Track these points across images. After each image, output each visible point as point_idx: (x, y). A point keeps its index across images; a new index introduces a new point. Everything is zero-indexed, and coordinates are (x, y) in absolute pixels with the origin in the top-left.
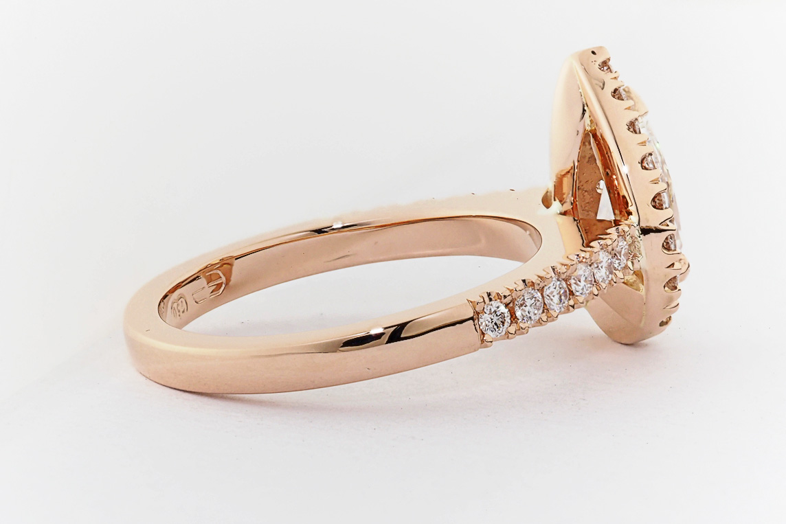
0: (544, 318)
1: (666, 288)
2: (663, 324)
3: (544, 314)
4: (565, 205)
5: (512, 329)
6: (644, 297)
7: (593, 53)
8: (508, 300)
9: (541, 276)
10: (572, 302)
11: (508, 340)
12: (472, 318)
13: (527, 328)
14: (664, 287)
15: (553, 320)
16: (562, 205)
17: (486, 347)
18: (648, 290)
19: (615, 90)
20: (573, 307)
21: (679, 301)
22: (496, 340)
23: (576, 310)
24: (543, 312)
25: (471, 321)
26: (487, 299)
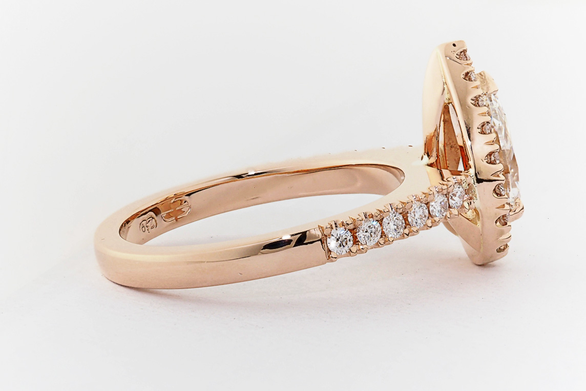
0: (382, 242)
1: (498, 223)
2: (499, 250)
3: (382, 239)
4: (431, 158)
5: (354, 249)
6: (481, 230)
7: (454, 45)
8: (351, 227)
9: (380, 210)
10: (407, 231)
11: (350, 257)
12: (320, 240)
13: (366, 249)
14: (496, 223)
15: (389, 244)
16: (429, 159)
17: (332, 261)
18: (483, 225)
19: (467, 74)
20: (408, 235)
21: (511, 233)
22: (341, 256)
23: (410, 237)
24: (381, 237)
25: (320, 242)
26: (334, 226)
